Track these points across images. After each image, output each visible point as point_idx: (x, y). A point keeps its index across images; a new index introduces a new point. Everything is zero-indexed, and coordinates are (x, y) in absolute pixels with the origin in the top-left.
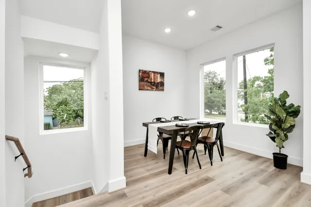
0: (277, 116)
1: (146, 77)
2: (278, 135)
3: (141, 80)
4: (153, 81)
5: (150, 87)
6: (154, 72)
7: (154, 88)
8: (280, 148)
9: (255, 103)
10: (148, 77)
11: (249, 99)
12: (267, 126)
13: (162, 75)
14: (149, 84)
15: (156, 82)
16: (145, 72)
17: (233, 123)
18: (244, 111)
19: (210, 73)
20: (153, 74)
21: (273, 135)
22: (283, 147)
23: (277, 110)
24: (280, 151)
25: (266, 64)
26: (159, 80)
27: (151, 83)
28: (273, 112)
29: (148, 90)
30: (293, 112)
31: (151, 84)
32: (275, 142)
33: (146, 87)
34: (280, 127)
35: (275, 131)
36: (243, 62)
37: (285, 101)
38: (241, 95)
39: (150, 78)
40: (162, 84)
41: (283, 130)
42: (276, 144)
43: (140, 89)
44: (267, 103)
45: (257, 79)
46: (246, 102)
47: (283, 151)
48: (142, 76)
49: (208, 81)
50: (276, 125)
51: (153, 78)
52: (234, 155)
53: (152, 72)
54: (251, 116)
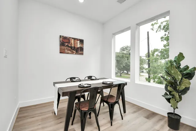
0: (172, 77)
1: (67, 43)
2: (173, 96)
3: (62, 44)
4: (73, 46)
5: (70, 51)
6: (75, 39)
7: (74, 52)
8: (174, 109)
9: (154, 67)
10: (69, 42)
11: (151, 64)
12: (163, 86)
13: (82, 41)
14: (70, 48)
15: (76, 47)
16: (65, 38)
17: (136, 82)
18: (147, 72)
19: (127, 47)
20: (73, 40)
21: (169, 97)
22: (177, 108)
23: (172, 72)
24: (174, 112)
25: (162, 41)
26: (79, 45)
27: (71, 47)
28: (168, 73)
29: (68, 53)
30: (187, 74)
31: (71, 49)
32: (170, 102)
33: (66, 51)
34: (175, 89)
35: (170, 92)
36: (147, 39)
37: (180, 63)
38: (147, 62)
39: (70, 43)
40: (82, 49)
41: (178, 91)
42: (170, 105)
43: (61, 53)
44: (162, 67)
45: (156, 50)
46: (149, 67)
47: (177, 112)
48: (62, 41)
49: (126, 52)
50: (172, 86)
51: (73, 44)
52: (135, 112)
53: (73, 38)
54: (152, 76)
